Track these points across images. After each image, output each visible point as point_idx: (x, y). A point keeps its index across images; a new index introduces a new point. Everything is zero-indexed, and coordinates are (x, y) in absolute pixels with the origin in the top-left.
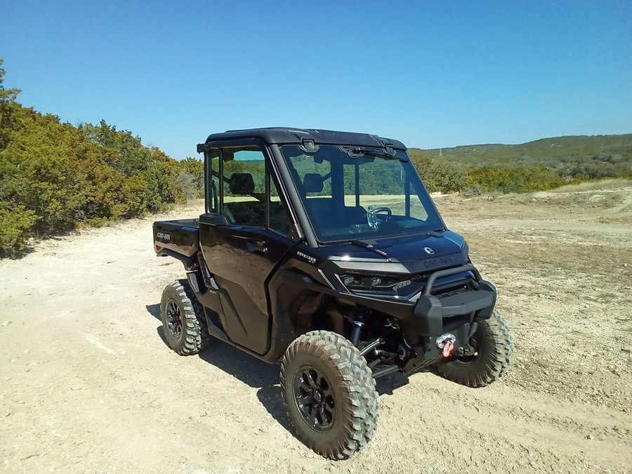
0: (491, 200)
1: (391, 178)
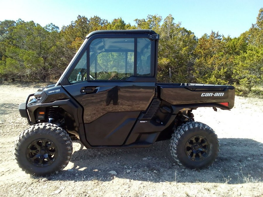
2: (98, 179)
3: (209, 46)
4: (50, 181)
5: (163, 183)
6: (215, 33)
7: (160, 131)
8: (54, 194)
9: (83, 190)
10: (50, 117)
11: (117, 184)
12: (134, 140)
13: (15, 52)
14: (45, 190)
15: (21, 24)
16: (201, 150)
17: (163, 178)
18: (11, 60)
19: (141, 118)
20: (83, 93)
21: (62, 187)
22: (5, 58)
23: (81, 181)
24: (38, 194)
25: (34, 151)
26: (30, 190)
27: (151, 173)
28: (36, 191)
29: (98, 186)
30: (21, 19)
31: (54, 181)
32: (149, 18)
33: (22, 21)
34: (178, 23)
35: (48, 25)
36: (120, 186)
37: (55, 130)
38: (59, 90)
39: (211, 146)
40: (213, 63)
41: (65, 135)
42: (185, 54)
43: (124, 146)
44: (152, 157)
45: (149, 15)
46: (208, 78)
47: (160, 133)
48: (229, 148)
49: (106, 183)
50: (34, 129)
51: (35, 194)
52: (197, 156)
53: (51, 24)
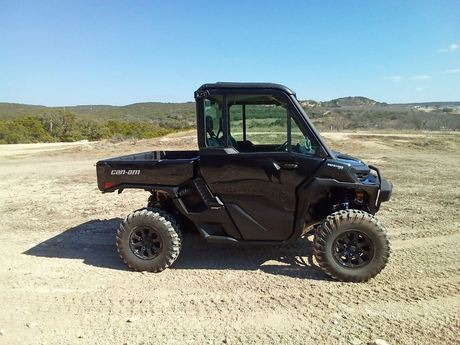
0: (133, 144)
1: (43, 130)
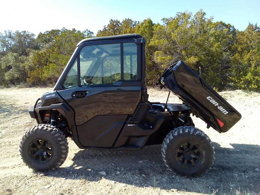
2: (86, 178)
3: (245, 40)
4: (46, 177)
5: (146, 188)
6: (253, 25)
7: (148, 135)
8: (43, 189)
9: (69, 188)
10: (52, 119)
11: (102, 185)
12: (123, 143)
13: (57, 58)
14: (39, 184)
15: (65, 32)
16: (193, 156)
17: (149, 183)
18: (53, 65)
19: (128, 121)
20: (74, 98)
21: (53, 183)
22: (49, 64)
23: (71, 179)
24: (32, 187)
25: (35, 149)
26: (27, 183)
27: (139, 176)
28: (31, 184)
29: (84, 185)
30: (64, 28)
31: (49, 177)
32: (178, 16)
33: (66, 29)
34: (210, 18)
35: (84, 31)
36: (103, 186)
37: (51, 130)
38: (54, 95)
39: (204, 153)
40: (251, 58)
41: (60, 136)
42: (216, 51)
43: (113, 148)
44: (149, 161)
45: (177, 13)
46: (243, 76)
47: (148, 137)
48: (240, 156)
49: (92, 183)
50: (34, 130)
51: (29, 187)
52: (189, 162)
53: (87, 30)
